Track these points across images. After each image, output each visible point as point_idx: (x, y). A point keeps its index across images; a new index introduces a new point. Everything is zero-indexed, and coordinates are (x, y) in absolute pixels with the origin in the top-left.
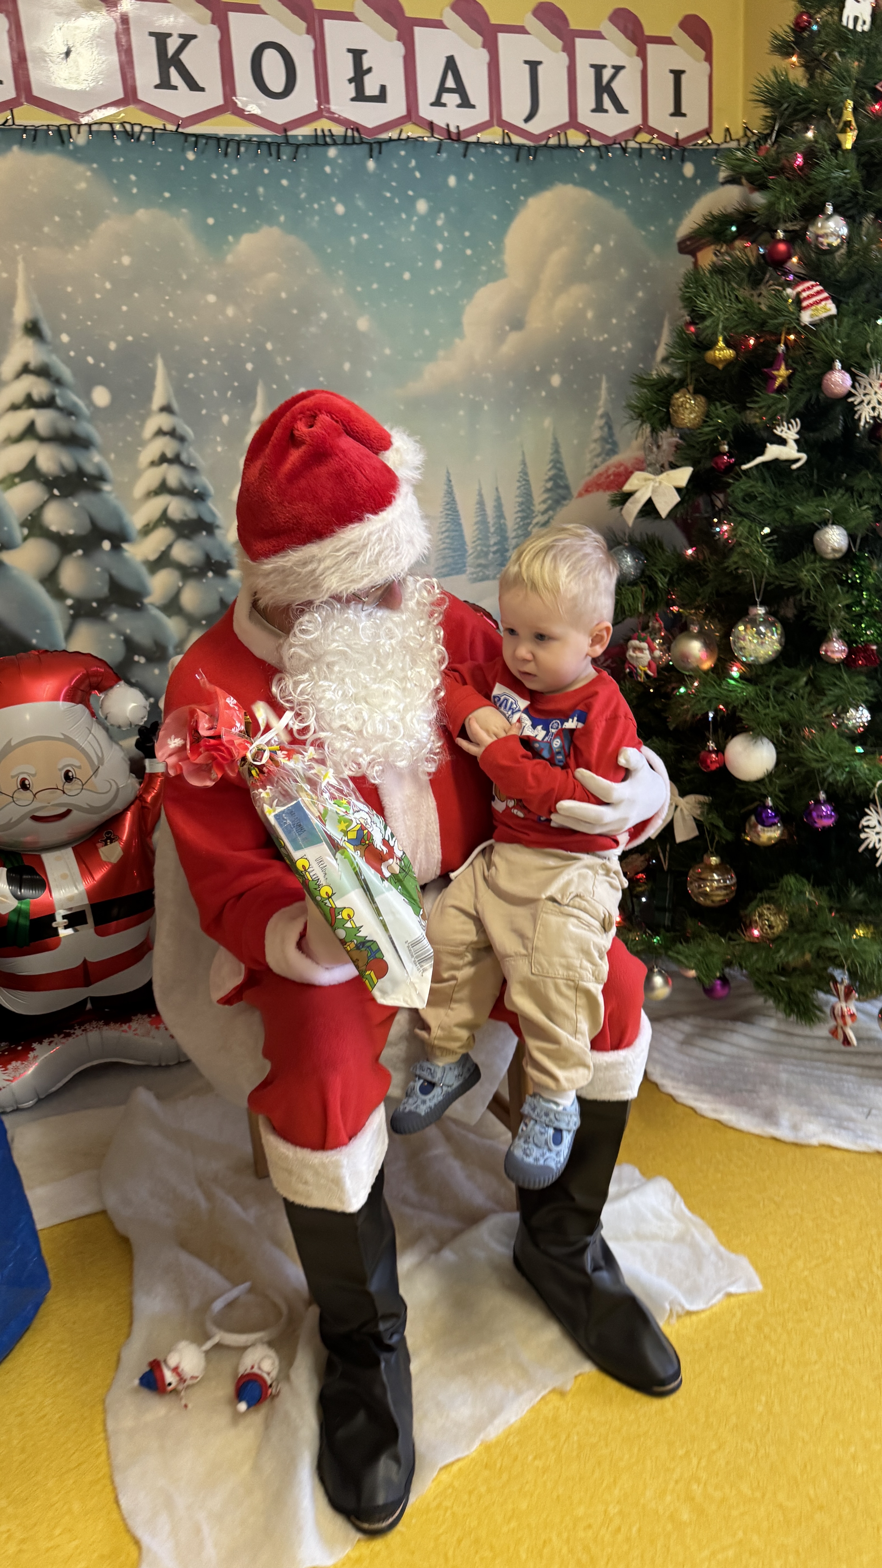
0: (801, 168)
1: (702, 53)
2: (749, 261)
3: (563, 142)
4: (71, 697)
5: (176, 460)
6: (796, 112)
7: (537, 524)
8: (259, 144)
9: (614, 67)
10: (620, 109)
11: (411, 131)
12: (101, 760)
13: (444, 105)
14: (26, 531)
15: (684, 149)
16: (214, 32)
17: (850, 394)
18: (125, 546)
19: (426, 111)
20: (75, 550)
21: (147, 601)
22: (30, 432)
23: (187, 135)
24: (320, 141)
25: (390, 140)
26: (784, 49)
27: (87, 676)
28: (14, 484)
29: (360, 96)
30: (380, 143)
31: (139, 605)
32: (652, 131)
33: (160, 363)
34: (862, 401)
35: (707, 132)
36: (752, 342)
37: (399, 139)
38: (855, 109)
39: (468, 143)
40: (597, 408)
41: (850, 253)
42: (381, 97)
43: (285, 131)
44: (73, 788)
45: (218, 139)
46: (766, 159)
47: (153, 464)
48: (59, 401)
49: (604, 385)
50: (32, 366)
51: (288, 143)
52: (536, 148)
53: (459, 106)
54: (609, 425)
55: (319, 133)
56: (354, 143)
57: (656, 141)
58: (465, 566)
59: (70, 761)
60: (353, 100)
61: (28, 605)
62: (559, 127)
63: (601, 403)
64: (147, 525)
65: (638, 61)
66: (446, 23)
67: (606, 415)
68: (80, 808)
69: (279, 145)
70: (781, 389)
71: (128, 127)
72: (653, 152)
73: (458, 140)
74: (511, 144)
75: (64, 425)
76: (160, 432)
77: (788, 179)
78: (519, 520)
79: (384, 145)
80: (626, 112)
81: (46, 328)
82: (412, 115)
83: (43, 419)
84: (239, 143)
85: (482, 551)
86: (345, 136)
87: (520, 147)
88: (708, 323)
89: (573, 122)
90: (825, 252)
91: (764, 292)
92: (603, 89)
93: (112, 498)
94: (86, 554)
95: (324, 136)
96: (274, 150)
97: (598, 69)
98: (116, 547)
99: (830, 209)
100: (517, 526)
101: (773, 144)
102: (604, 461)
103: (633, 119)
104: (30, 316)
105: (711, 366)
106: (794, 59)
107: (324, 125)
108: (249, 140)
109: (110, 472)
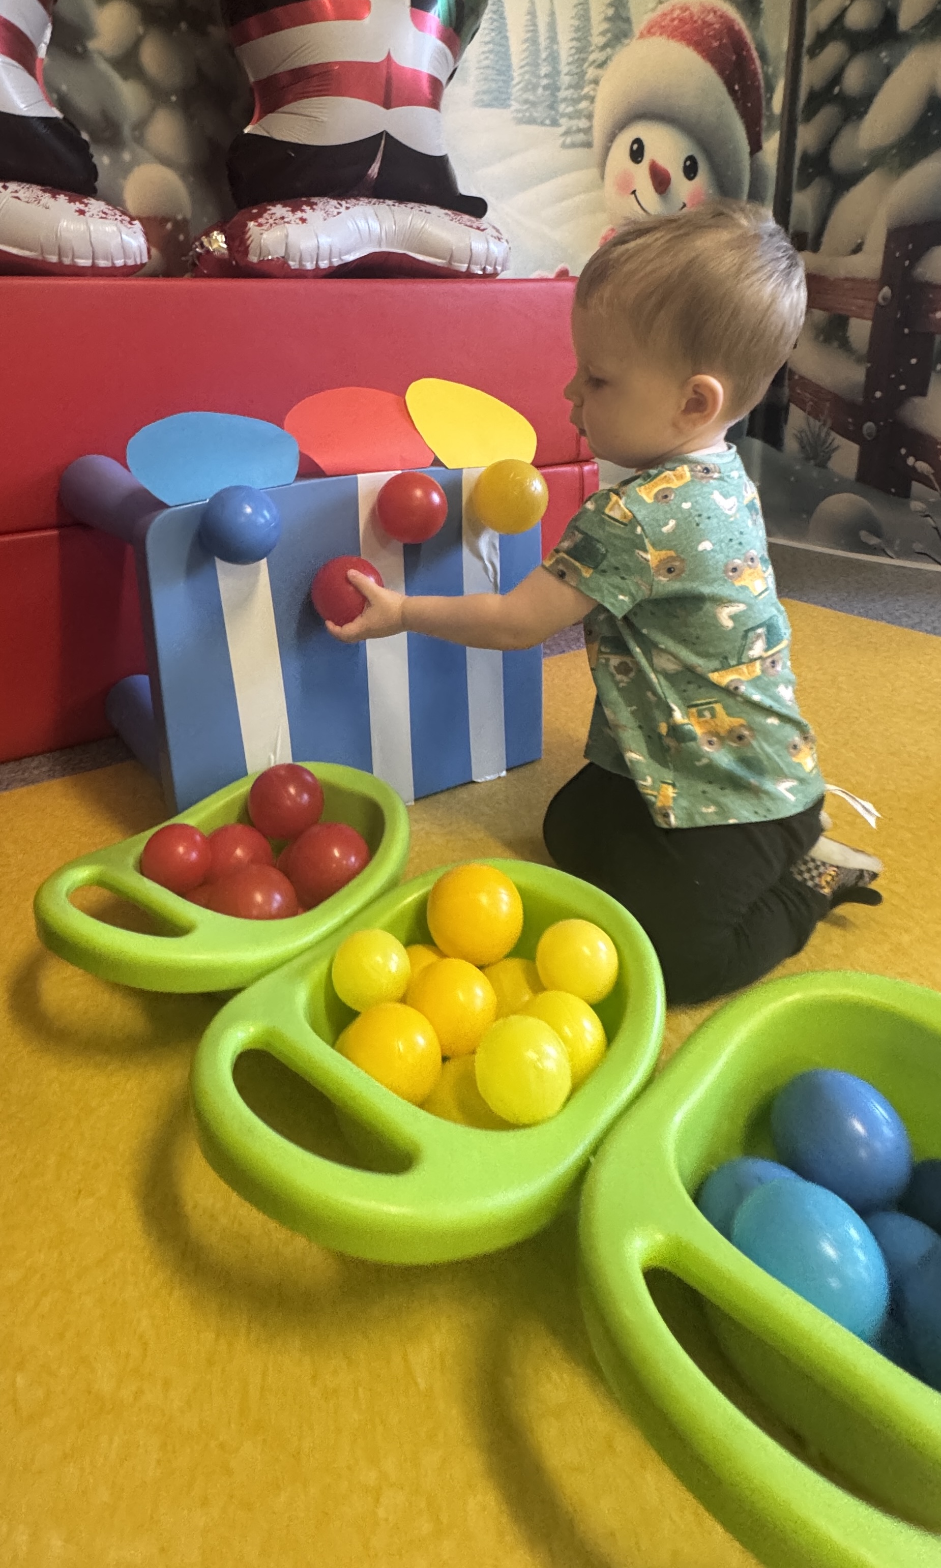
7: (594, 61)
31: (79, 49)
58: (509, 98)
78: (573, 51)
85: (529, 82)
100: (571, 59)
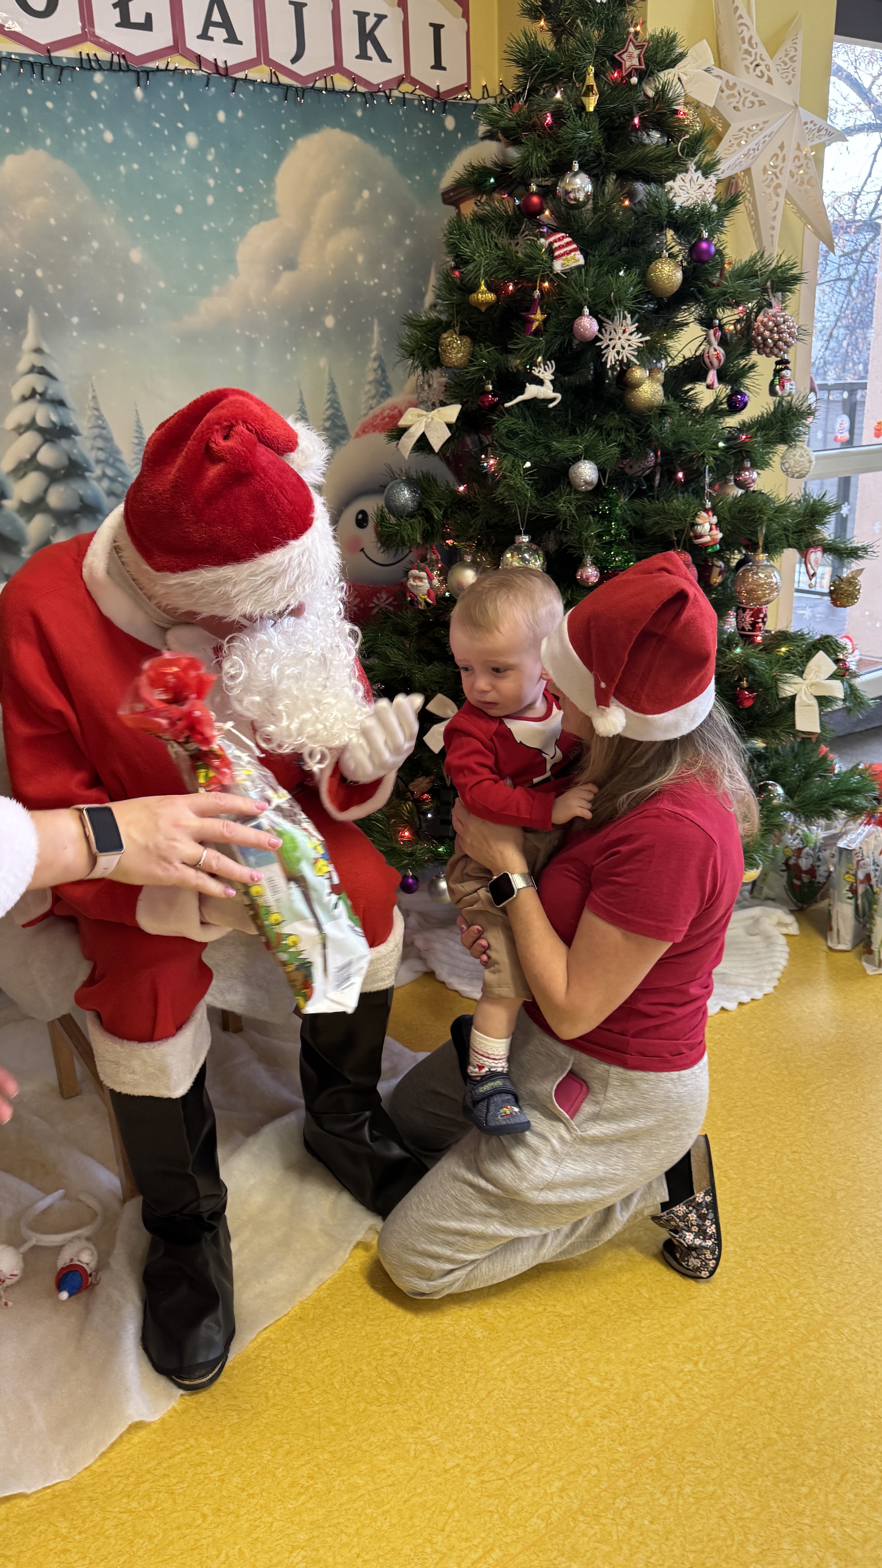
0: (551, 127)
1: (461, 10)
2: (506, 212)
3: (329, 86)
6: (544, 74)
8: (22, 63)
9: (376, 15)
10: (384, 58)
11: (178, 62)
13: (211, 39)
15: (446, 102)
17: (597, 339)
19: (193, 43)
24: (86, 65)
25: (158, 70)
26: (533, 14)
29: (125, 22)
30: (147, 72)
32: (414, 82)
34: (608, 346)
35: (466, 88)
36: (511, 288)
37: (166, 70)
38: (596, 75)
39: (236, 80)
40: (371, 351)
41: (595, 209)
42: (147, 25)
43: (48, 51)
46: (519, 115)
49: (376, 329)
51: (51, 64)
52: (304, 90)
53: (225, 41)
54: (382, 368)
55: (84, 57)
56: (120, 70)
57: (418, 92)
60: (118, 25)
62: (326, 71)
63: (374, 346)
65: (400, 12)
67: (378, 358)
69: (42, 66)
70: (537, 333)
72: (416, 102)
73: (226, 75)
74: (279, 84)
77: (539, 136)
79: (151, 74)
80: (390, 61)
82: (178, 46)
86: (112, 62)
87: (288, 87)
88: (470, 267)
89: (338, 67)
90: (573, 207)
91: (521, 241)
92: (366, 36)
95: (90, 60)
96: (37, 69)
97: (362, 16)
99: (576, 166)
101: (525, 102)
102: (379, 403)
103: (396, 69)
105: (474, 309)
106: (542, 23)
107: (88, 49)
108: (10, 58)
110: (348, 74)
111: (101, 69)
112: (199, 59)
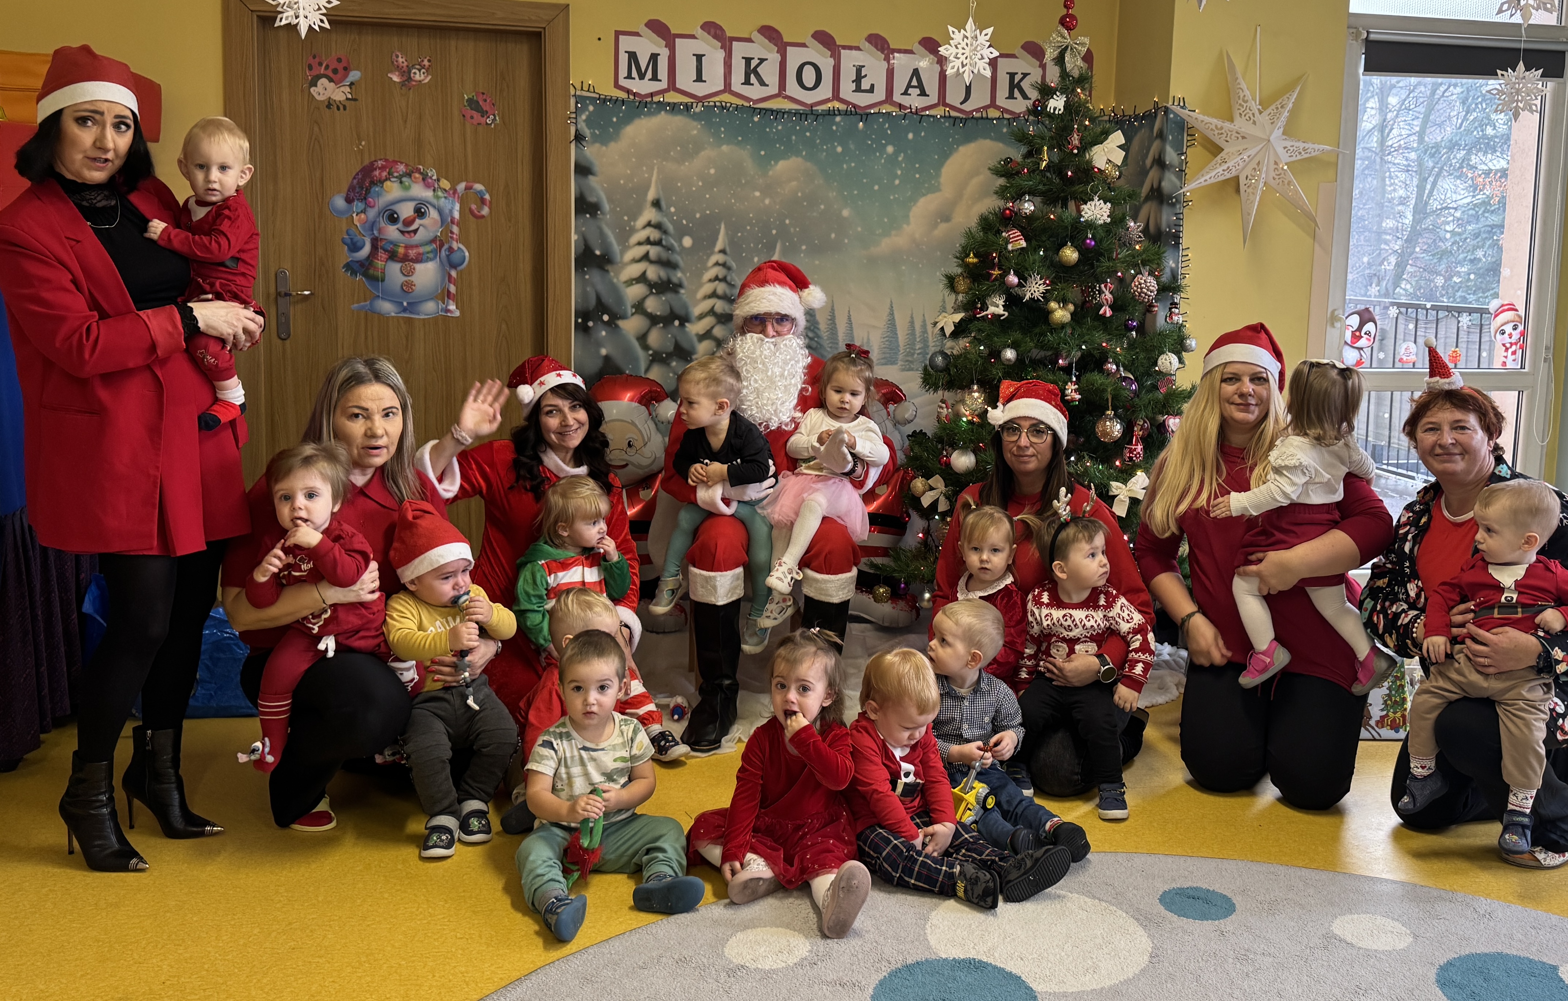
3: (984, 115)
4: (640, 402)
5: (724, 280)
8: (796, 113)
9: (1023, 73)
10: (1025, 97)
11: (887, 108)
12: (649, 439)
13: (910, 95)
14: (634, 310)
16: (778, 57)
18: (687, 324)
19: (897, 97)
20: (659, 323)
21: (694, 357)
22: (646, 257)
23: (755, 109)
24: (831, 113)
25: (874, 113)
27: (650, 391)
28: (632, 284)
29: (858, 89)
30: (868, 115)
33: (723, 226)
37: (879, 113)
39: (923, 116)
41: (1036, 219)
42: (871, 90)
43: (812, 107)
44: (631, 451)
45: (772, 111)
47: (710, 281)
48: (664, 242)
50: (652, 223)
51: (812, 113)
52: (966, 119)
53: (919, 95)
55: (832, 108)
56: (851, 114)
59: (632, 435)
60: (854, 91)
61: (628, 351)
62: (984, 108)
64: (701, 314)
65: (1040, 71)
66: (915, 51)
68: (633, 464)
69: (807, 114)
70: (994, 280)
71: (724, 104)
73: (916, 113)
74: (950, 117)
75: (664, 255)
76: (717, 264)
80: (1030, 99)
81: (663, 204)
82: (888, 100)
83: (654, 251)
84: (784, 113)
85: (910, 352)
86: (847, 110)
87: (955, 118)
89: (992, 104)
90: (1023, 217)
92: (1014, 86)
93: (684, 297)
94: (664, 326)
95: (834, 110)
96: (803, 117)
97: (1012, 75)
98: (682, 325)
99: (1026, 197)
104: (656, 197)
107: (834, 104)
108: (789, 112)
109: (685, 283)
110: (998, 108)
111: (840, 114)
112: (901, 106)
